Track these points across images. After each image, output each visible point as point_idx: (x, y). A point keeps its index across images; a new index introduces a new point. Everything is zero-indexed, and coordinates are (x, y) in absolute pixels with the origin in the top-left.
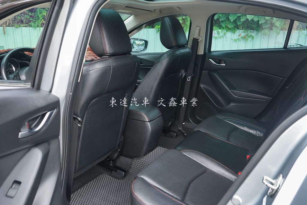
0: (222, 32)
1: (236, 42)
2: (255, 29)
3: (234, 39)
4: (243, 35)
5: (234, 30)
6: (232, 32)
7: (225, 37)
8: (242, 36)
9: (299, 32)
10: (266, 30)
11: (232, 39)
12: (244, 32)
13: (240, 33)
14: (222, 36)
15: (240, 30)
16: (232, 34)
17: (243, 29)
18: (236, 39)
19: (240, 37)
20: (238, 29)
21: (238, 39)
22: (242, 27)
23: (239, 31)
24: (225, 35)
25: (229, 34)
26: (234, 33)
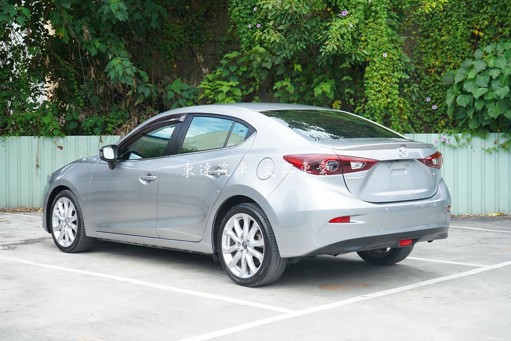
0: (463, 137)
1: (491, 153)
3: (487, 148)
4: (502, 141)
5: (485, 133)
6: (481, 137)
7: (469, 146)
8: (500, 144)
11: (483, 149)
12: (505, 136)
13: (497, 138)
14: (464, 144)
15: (497, 134)
16: (483, 140)
17: (501, 132)
18: (491, 148)
19: (497, 146)
20: (490, 132)
21: (494, 149)
22: (500, 129)
23: (495, 135)
24: (468, 141)
25: (477, 141)
26: (484, 138)
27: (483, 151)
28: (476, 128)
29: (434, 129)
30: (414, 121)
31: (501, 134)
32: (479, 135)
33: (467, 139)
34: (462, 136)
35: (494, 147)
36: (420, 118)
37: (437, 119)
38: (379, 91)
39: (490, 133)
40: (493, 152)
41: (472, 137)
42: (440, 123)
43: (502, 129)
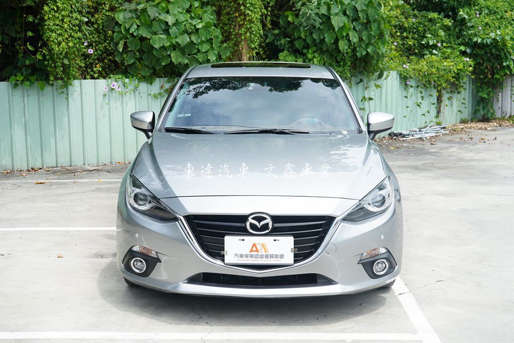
0: (130, 83)
1: (158, 98)
3: (152, 94)
4: (167, 86)
5: (151, 79)
6: (148, 83)
7: (137, 92)
8: (165, 89)
11: (149, 94)
12: (168, 82)
13: (162, 83)
14: (132, 90)
15: (162, 79)
16: (149, 85)
17: (165, 77)
18: (156, 93)
19: (162, 91)
20: (157, 77)
21: (160, 94)
22: (164, 74)
23: (160, 80)
24: (137, 87)
25: (143, 86)
26: (151, 84)
27: (150, 96)
29: (89, 73)
31: (165, 79)
32: (146, 80)
33: (134, 85)
35: (159, 92)
37: (91, 63)
38: (60, 35)
40: (159, 97)
42: (96, 67)
43: (166, 74)
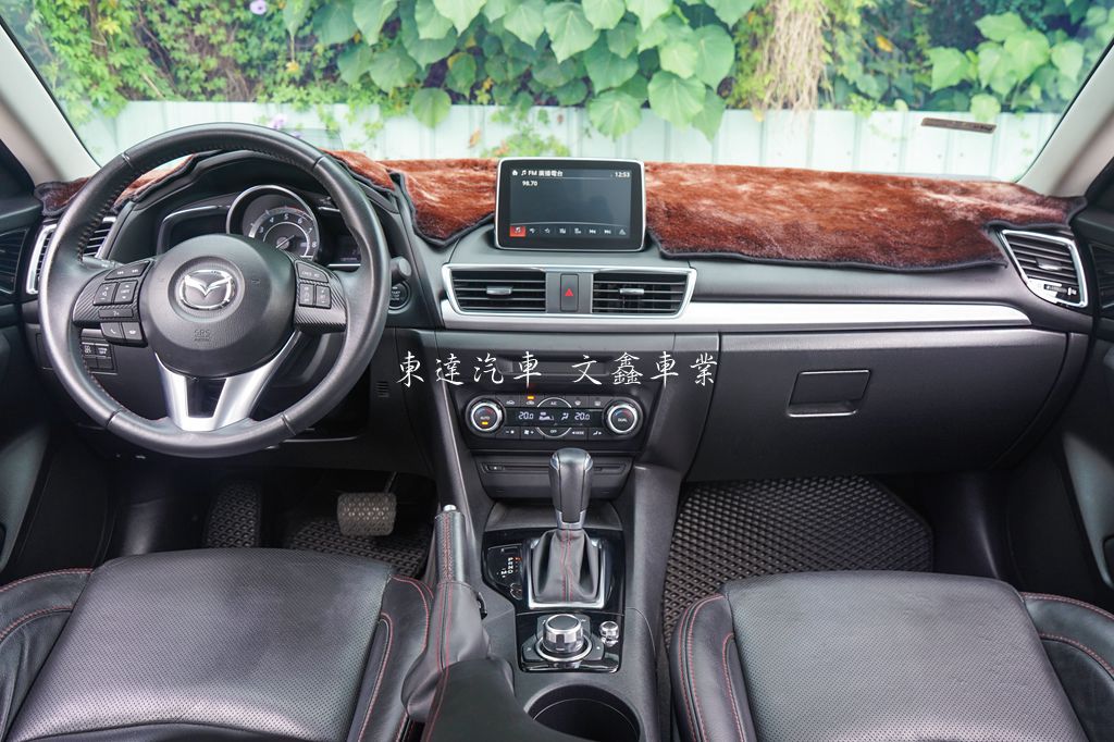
0: (351, 119)
2: (561, 97)
5: (434, 104)
6: (420, 119)
9: (857, 124)
10: (618, 104)
12: (505, 119)
13: (476, 127)
15: (476, 109)
16: (427, 132)
17: (491, 102)
20: (454, 103)
22: (488, 90)
23: (471, 115)
24: (372, 136)
26: (433, 125)
28: (402, 84)
29: (266, 88)
30: (176, 55)
31: (493, 109)
32: (414, 111)
33: (367, 125)
34: (347, 116)
36: (204, 45)
37: (274, 55)
39: (455, 107)
41: (386, 118)
42: (285, 68)
43: (495, 89)
